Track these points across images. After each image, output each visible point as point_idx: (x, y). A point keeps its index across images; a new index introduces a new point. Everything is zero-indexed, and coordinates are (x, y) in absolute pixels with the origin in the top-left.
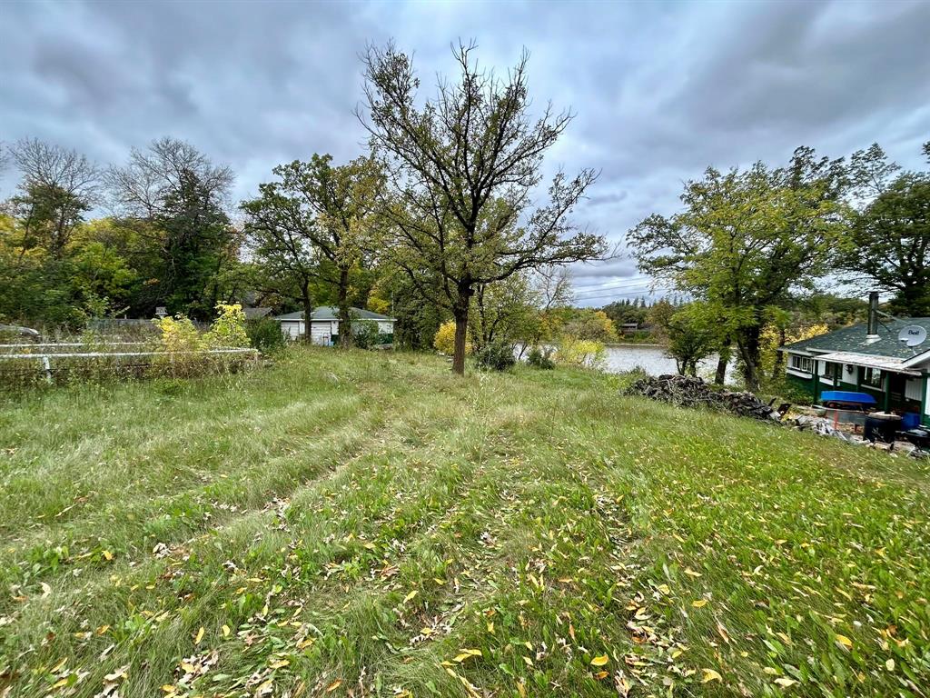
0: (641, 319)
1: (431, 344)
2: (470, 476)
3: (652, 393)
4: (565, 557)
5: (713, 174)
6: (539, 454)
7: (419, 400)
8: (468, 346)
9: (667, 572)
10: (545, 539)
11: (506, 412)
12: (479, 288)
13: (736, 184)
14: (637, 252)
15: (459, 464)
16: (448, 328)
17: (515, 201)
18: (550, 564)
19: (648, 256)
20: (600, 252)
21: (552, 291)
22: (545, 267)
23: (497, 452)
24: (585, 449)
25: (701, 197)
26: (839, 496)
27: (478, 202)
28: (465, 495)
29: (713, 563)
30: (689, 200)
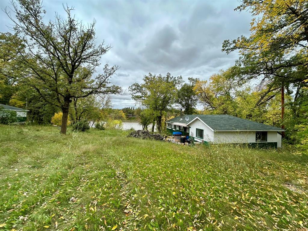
0: (133, 113)
1: (49, 122)
2: (66, 176)
3: (135, 136)
4: (105, 196)
5: (151, 75)
6: (97, 161)
7: (41, 147)
8: (69, 122)
9: (136, 190)
10: (97, 192)
11: (84, 148)
12: (74, 99)
13: (156, 79)
14: (131, 93)
15: (61, 172)
16: (59, 115)
17: (90, 70)
18: (99, 201)
19: (135, 95)
20: (120, 92)
21: (105, 103)
22: (102, 95)
23: (80, 164)
24: (114, 157)
25: (148, 80)
26: (175, 158)
27: (74, 67)
28: (63, 184)
29: (148, 183)
30: (145, 80)
